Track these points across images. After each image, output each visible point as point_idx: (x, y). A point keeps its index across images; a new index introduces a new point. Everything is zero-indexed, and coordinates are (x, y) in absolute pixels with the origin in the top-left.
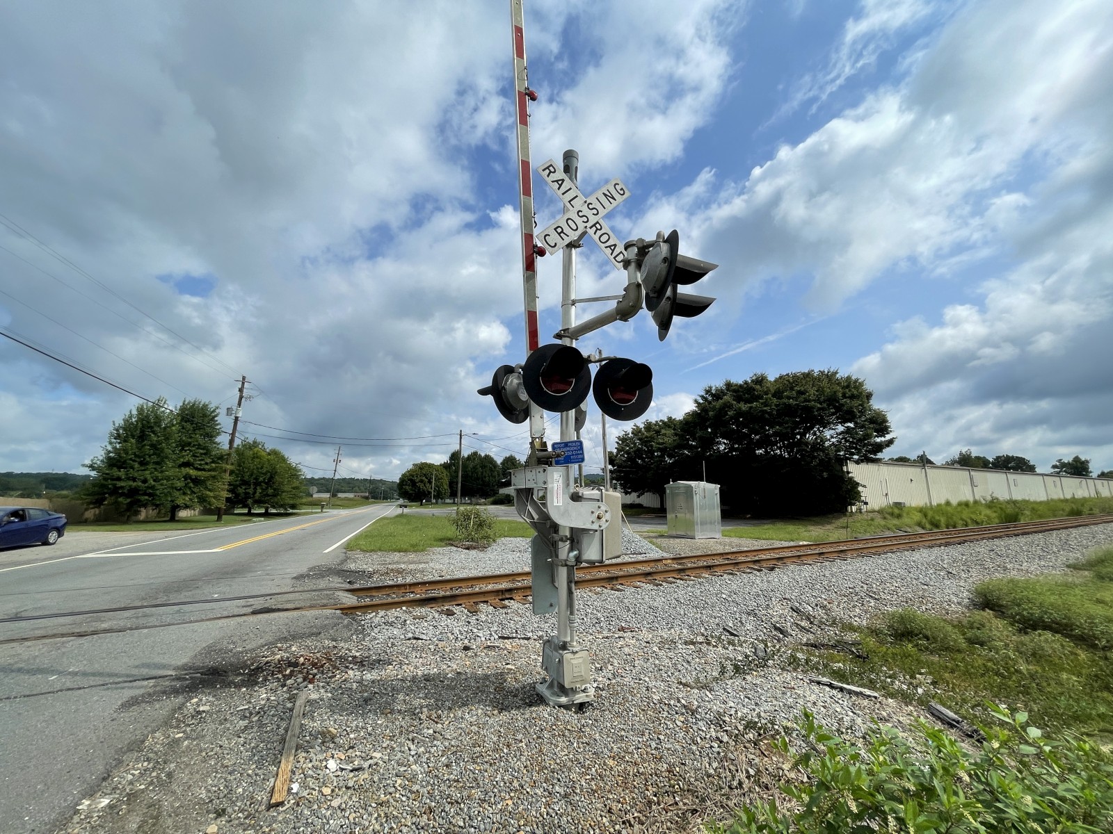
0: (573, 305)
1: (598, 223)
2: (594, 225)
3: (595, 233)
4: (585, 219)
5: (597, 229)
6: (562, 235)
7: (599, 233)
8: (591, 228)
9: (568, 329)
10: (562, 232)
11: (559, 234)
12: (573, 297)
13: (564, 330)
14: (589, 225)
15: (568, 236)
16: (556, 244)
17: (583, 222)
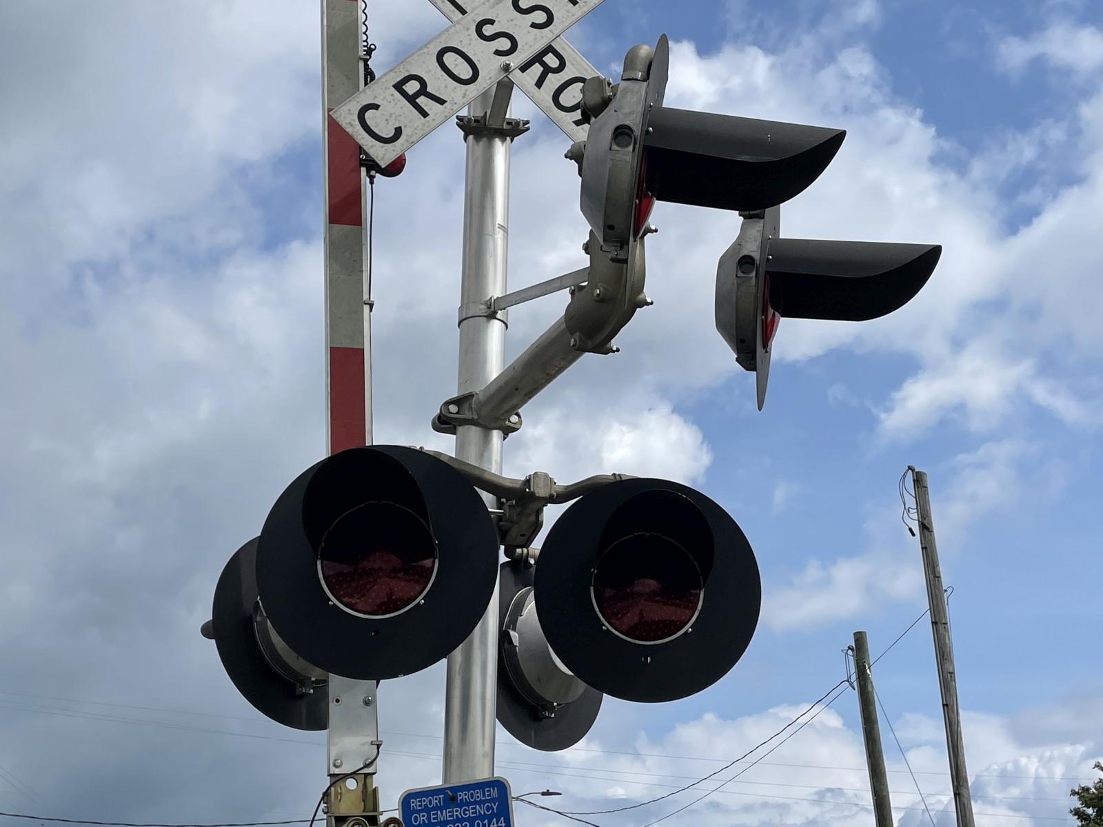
0: (492, 316)
1: (549, 49)
2: (538, 58)
3: (539, 84)
4: (504, 44)
5: (547, 70)
6: (422, 100)
7: (554, 81)
8: (524, 68)
9: (470, 396)
10: (423, 91)
11: (412, 99)
13: (457, 402)
14: (515, 61)
15: (442, 102)
16: (398, 132)
17: (498, 53)
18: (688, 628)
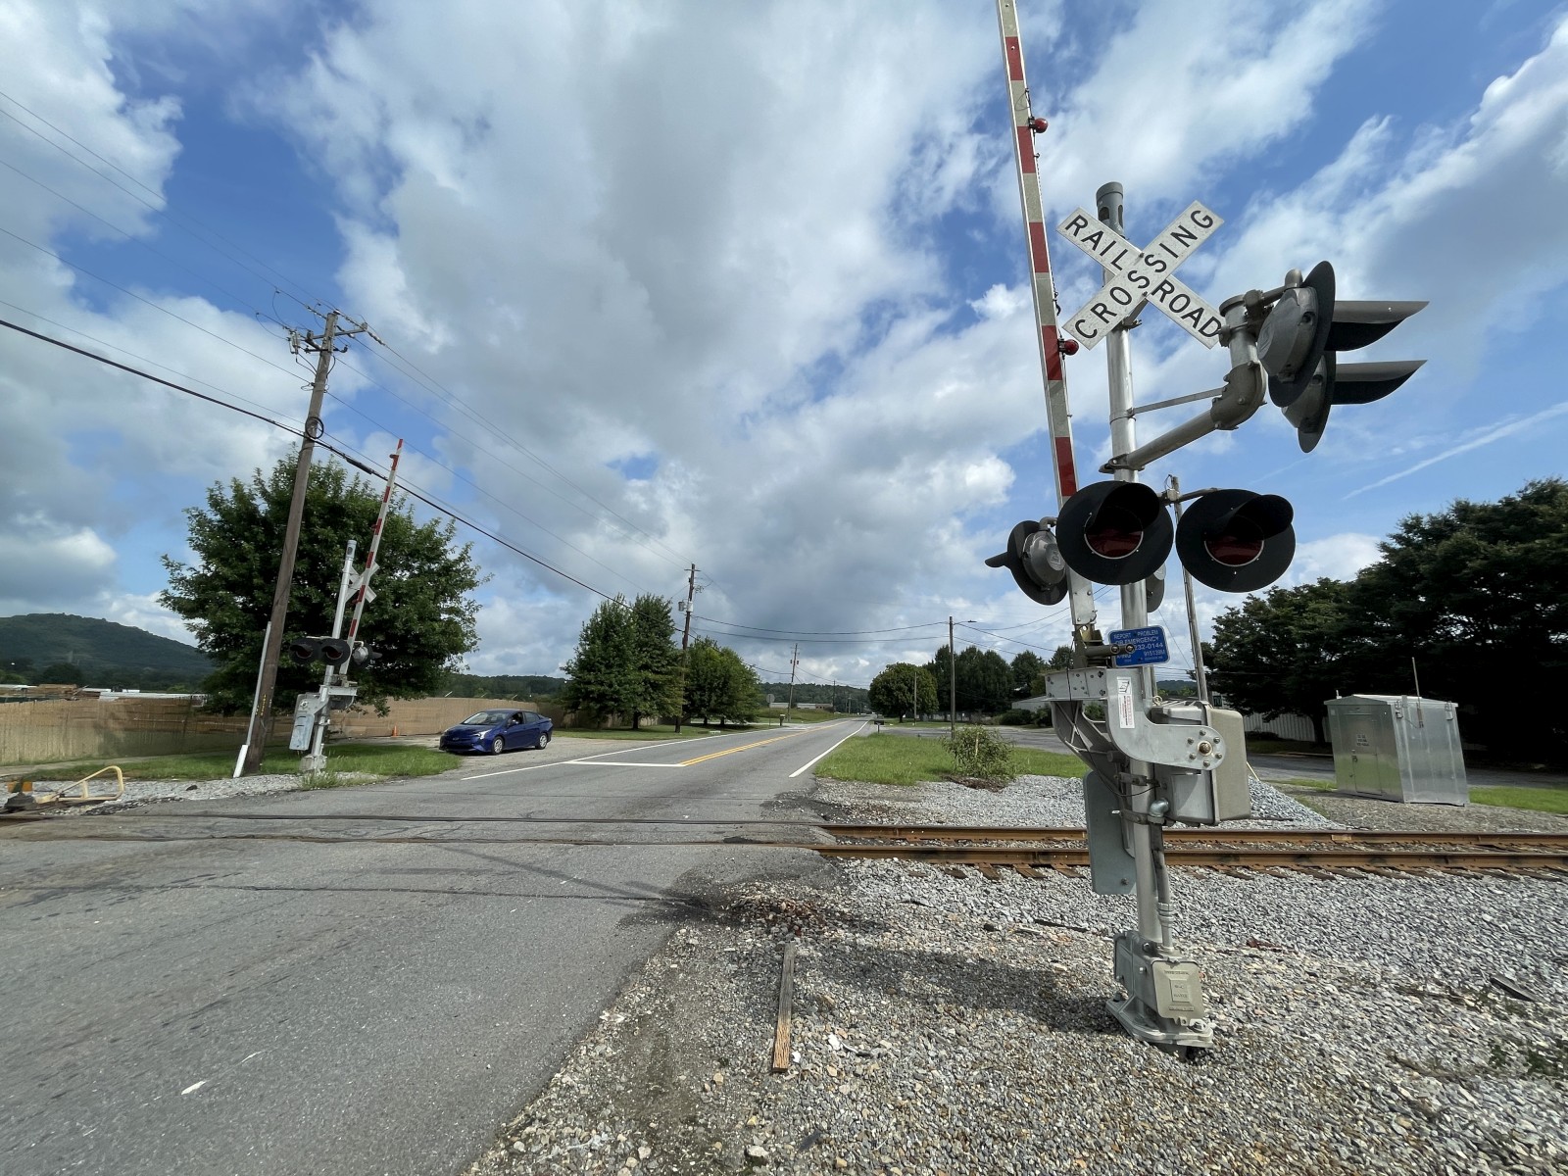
0: (1131, 417)
1: (1165, 282)
2: (1160, 287)
3: (1162, 300)
4: (1143, 282)
5: (1165, 292)
6: (1105, 315)
7: (1169, 298)
8: (1153, 293)
9: (1125, 455)
10: (1105, 311)
11: (1100, 315)
12: (1129, 405)
13: (1117, 459)
14: (1149, 289)
15: (1115, 315)
16: (1095, 331)
17: (1140, 287)
18: (1256, 558)
